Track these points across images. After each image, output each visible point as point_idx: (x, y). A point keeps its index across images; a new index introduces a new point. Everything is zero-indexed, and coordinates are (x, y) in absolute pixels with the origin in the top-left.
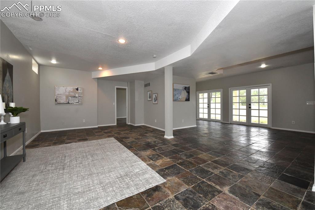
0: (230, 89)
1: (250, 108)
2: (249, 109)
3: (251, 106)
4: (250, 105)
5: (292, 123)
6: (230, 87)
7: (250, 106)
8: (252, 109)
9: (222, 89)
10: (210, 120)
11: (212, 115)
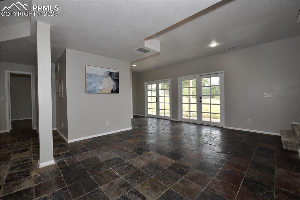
0: (179, 78)
1: (201, 101)
2: (199, 103)
3: (202, 100)
4: (201, 98)
5: (248, 121)
6: (178, 77)
7: (200, 100)
8: (203, 103)
9: (171, 79)
10: (159, 117)
11: (161, 111)
